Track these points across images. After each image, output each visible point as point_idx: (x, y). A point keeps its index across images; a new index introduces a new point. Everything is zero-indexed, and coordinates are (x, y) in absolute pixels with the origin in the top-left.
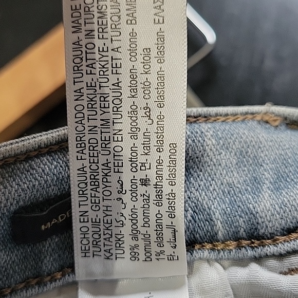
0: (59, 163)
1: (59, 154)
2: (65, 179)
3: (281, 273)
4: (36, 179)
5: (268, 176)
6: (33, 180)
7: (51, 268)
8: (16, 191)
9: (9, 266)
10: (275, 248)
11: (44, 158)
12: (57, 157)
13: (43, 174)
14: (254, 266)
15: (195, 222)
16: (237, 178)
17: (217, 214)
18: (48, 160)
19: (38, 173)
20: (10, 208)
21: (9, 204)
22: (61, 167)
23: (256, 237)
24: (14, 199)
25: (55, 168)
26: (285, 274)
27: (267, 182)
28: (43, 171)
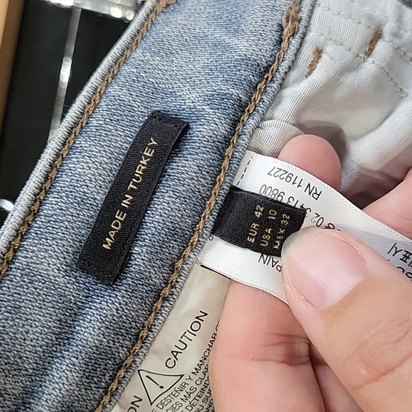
0: (66, 191)
1: (58, 184)
2: (84, 197)
3: (307, 77)
4: (62, 221)
5: (219, 34)
6: (61, 224)
7: (163, 276)
8: (57, 246)
9: (126, 311)
10: (286, 62)
11: (50, 199)
12: (59, 188)
13: (64, 212)
14: (287, 92)
15: (218, 109)
16: (203, 59)
17: (223, 88)
18: (55, 198)
19: (59, 215)
20: (66, 262)
21: (62, 260)
22: (71, 192)
23: (264, 71)
24: (62, 253)
25: (68, 197)
26: (310, 73)
27: (224, 38)
28: (61, 209)
